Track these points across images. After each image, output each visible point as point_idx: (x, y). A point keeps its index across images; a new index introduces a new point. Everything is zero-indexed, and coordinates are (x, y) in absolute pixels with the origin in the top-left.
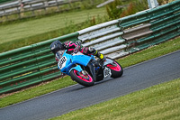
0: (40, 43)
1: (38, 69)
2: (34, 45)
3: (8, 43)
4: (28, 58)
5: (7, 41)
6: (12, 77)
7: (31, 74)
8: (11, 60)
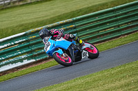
0: (120, 6)
1: (118, 26)
2: (116, 7)
3: (96, 6)
4: (110, 18)
5: (95, 4)
6: (98, 31)
7: (112, 29)
8: (97, 18)
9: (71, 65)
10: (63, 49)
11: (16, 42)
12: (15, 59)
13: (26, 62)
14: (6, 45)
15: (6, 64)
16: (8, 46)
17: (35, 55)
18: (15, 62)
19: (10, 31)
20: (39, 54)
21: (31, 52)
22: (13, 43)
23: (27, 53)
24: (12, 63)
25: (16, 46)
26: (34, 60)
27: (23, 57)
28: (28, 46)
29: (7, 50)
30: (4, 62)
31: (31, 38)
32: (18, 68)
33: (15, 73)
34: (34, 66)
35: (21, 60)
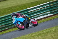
9: (24, 29)
10: (20, 22)
11: (45, 6)
12: (45, 14)
13: (49, 15)
14: (41, 8)
15: (41, 16)
16: (42, 8)
17: (53, 12)
18: (45, 15)
19: (42, 1)
20: (55, 12)
21: (51, 11)
22: (44, 7)
23: (50, 11)
24: (43, 15)
25: (45, 8)
26: (53, 14)
27: (48, 13)
28: (50, 8)
29: (41, 10)
30: (40, 15)
31: (51, 4)
32: (46, 18)
33: (45, 20)
34: (53, 17)
35: (47, 14)
